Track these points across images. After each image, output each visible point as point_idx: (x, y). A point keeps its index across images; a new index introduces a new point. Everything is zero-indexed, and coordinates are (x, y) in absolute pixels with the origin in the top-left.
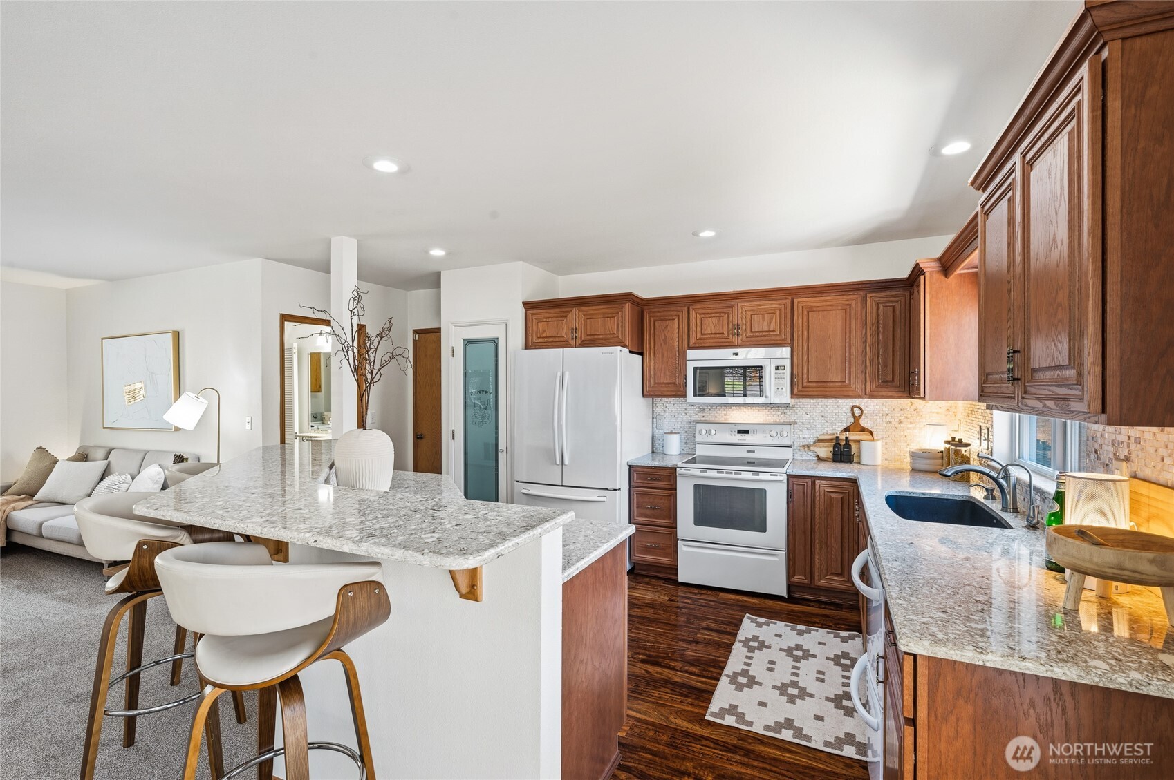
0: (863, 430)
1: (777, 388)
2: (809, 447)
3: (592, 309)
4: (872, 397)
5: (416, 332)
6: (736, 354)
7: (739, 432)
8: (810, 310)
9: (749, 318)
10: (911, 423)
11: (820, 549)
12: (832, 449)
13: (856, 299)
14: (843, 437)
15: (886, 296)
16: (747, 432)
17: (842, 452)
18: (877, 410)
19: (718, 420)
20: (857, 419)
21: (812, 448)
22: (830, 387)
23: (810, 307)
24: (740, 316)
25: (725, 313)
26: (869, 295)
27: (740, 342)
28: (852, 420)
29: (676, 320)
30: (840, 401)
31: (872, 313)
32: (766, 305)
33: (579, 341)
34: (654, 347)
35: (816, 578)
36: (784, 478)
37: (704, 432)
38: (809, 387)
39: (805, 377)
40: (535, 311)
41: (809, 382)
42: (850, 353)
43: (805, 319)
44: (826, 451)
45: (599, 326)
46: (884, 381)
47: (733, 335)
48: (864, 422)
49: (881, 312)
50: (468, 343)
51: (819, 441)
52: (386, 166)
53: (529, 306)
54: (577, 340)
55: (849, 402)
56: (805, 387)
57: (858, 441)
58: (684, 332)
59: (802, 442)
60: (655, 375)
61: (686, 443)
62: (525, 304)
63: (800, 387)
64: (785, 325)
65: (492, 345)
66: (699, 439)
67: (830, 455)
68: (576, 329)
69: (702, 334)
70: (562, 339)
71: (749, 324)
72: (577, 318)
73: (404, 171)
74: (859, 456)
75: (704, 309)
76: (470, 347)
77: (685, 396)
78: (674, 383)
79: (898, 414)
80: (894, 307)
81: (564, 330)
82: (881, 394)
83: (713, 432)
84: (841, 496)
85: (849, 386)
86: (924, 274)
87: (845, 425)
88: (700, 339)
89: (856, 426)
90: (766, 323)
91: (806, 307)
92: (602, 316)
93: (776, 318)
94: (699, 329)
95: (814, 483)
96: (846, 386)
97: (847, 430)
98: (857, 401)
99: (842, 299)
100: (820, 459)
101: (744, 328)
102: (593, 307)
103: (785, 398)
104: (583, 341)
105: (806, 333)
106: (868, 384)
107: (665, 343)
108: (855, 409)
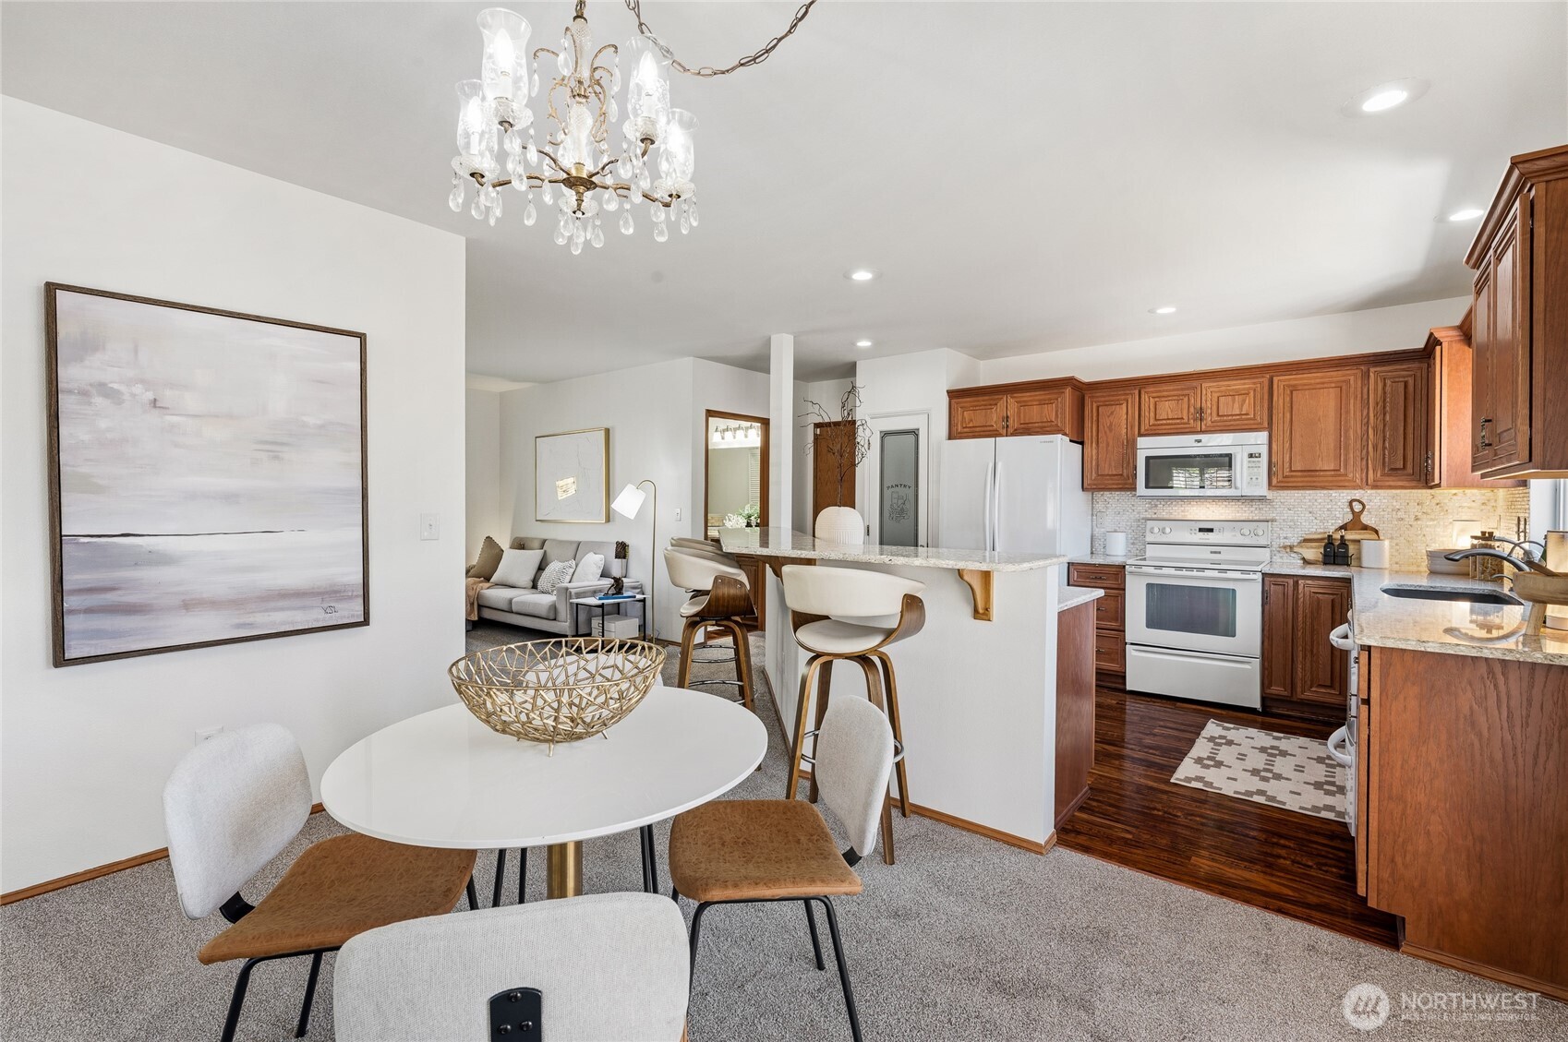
0: (1365, 528)
1: (1250, 476)
2: (1291, 547)
3: (1026, 396)
4: (1375, 487)
5: (817, 425)
6: (1199, 441)
7: (1201, 530)
8: (1294, 389)
9: (1215, 399)
10: (1432, 520)
11: (1305, 657)
12: (1322, 550)
13: (1355, 375)
14: (1337, 536)
15: (1396, 370)
16: (1211, 530)
17: (1336, 552)
18: (1381, 504)
19: (1172, 517)
20: (1356, 516)
21: (1295, 549)
22: (1319, 476)
23: (1294, 386)
24: (1203, 398)
25: (1185, 395)
26: (1372, 370)
27: (1203, 427)
28: (1350, 517)
29: (1124, 405)
30: (1334, 493)
31: (1376, 390)
32: (1237, 385)
33: (1011, 430)
34: (1098, 435)
35: (1299, 690)
36: (1258, 577)
37: (1156, 530)
38: (1292, 476)
39: (1287, 465)
40: (960, 400)
41: (1291, 471)
42: (1347, 437)
43: (1288, 399)
44: (1313, 553)
45: (1035, 413)
46: (1392, 469)
47: (1195, 420)
48: (1365, 519)
49: (1388, 389)
50: (885, 435)
51: (1306, 541)
52: (862, 276)
53: (953, 394)
54: (1009, 430)
55: (1346, 495)
56: (1287, 477)
57: (1359, 541)
58: (1133, 417)
59: (1282, 542)
60: (1098, 466)
61: (1133, 544)
62: (948, 392)
63: (1280, 478)
64: (1262, 406)
65: (912, 437)
66: (1149, 538)
67: (1320, 557)
68: (1007, 417)
69: (1156, 420)
70: (991, 428)
71: (1215, 408)
72: (1010, 405)
73: (879, 277)
74: (1359, 559)
75: (1160, 391)
76: (888, 439)
77: (1134, 489)
78: (1122, 475)
79: (1414, 509)
80: (1406, 384)
81: (994, 418)
82: (1387, 484)
83: (1168, 530)
84: (1332, 597)
85: (1346, 475)
86: (1441, 344)
87: (1340, 523)
88: (1154, 425)
89: (1356, 523)
90: (1236, 405)
91: (1289, 386)
92: (1037, 403)
93: (1249, 400)
94: (1152, 414)
95: (1296, 584)
96: (1340, 475)
97: (1344, 527)
98: (1357, 494)
99: (1336, 375)
100: (1306, 562)
101: (1209, 411)
102: (1028, 394)
103: (1261, 489)
104: (1016, 430)
105: (1288, 415)
106: (1371, 472)
107: (1111, 431)
108: (1354, 504)
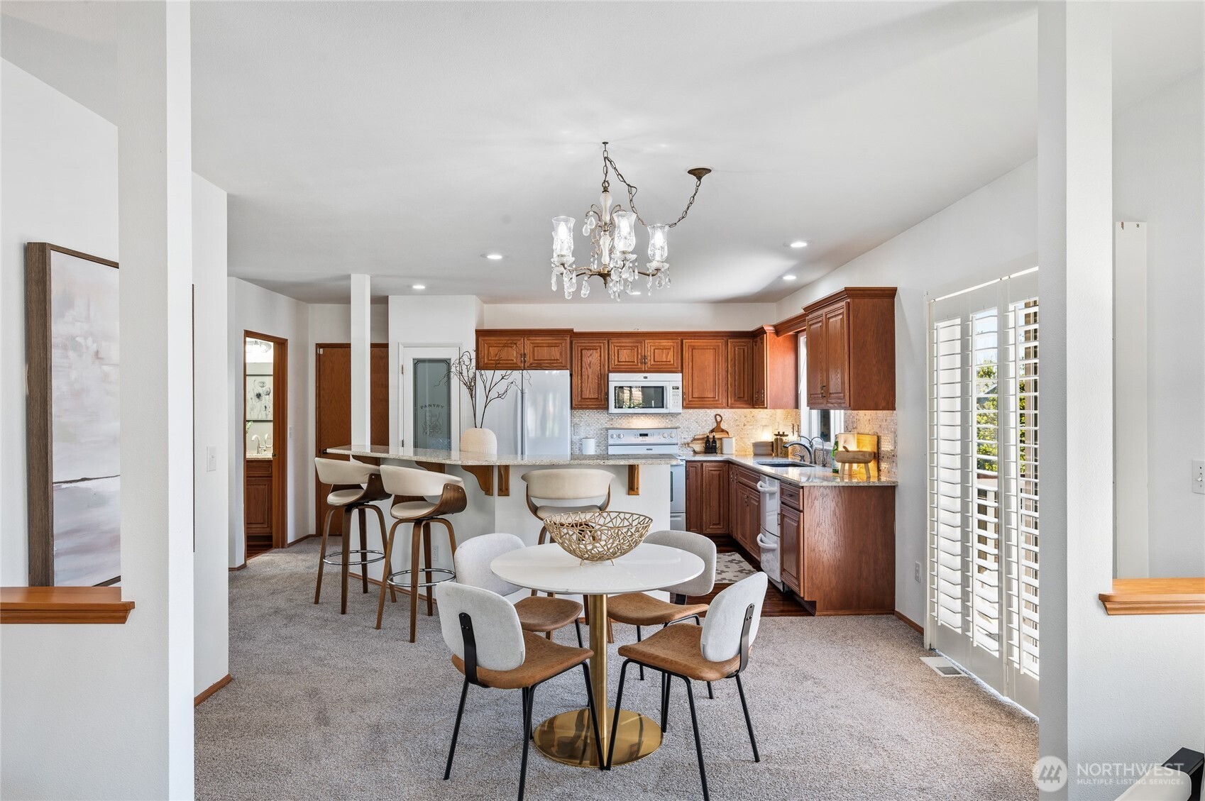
0: (723, 431)
1: (673, 401)
2: (688, 444)
3: (539, 340)
4: (732, 408)
5: (319, 346)
6: (646, 378)
7: (641, 435)
8: (693, 348)
9: (652, 351)
10: (751, 425)
11: (706, 509)
12: (704, 445)
13: (722, 343)
14: (711, 436)
15: (740, 342)
16: (646, 435)
17: (711, 446)
18: (732, 417)
19: (622, 427)
20: (718, 423)
21: (690, 445)
22: (706, 401)
23: (694, 346)
24: (646, 349)
25: (635, 347)
26: (729, 340)
27: (646, 368)
28: (716, 425)
29: (599, 350)
30: (708, 411)
31: (731, 352)
32: (665, 343)
33: (527, 365)
34: (581, 370)
35: (704, 529)
36: (684, 463)
37: (615, 436)
38: (693, 401)
39: (690, 394)
40: (486, 338)
41: (693, 398)
42: (719, 379)
43: (690, 354)
44: (699, 447)
45: (545, 353)
46: (739, 398)
47: (641, 363)
48: (723, 426)
49: (737, 352)
50: (417, 362)
51: (695, 439)
52: (495, 257)
53: (480, 334)
54: (526, 364)
55: (712, 412)
56: (691, 401)
57: (721, 439)
58: (605, 359)
59: (683, 441)
60: (582, 391)
61: (598, 446)
62: (477, 331)
63: (687, 402)
64: (677, 357)
65: (444, 366)
66: (611, 441)
67: (702, 449)
68: (525, 354)
69: (618, 361)
70: (512, 362)
71: (652, 356)
72: (527, 345)
73: (505, 258)
74: (722, 449)
75: (620, 343)
76: (420, 365)
77: (607, 408)
78: (597, 398)
79: (743, 419)
80: (744, 349)
81: (513, 354)
82: (737, 406)
83: (622, 436)
84: (718, 473)
85: (718, 400)
86: (766, 333)
87: (711, 428)
88: (617, 365)
89: (718, 428)
90: (664, 356)
91: (691, 346)
92: (547, 345)
93: (671, 353)
94: (616, 358)
95: (702, 465)
96: (716, 401)
97: (712, 431)
98: (718, 411)
99: (714, 342)
100: (695, 453)
101: (649, 358)
102: (540, 338)
103: (680, 409)
104: (531, 364)
105: (690, 363)
106: (729, 399)
107: (590, 368)
108: (717, 416)
